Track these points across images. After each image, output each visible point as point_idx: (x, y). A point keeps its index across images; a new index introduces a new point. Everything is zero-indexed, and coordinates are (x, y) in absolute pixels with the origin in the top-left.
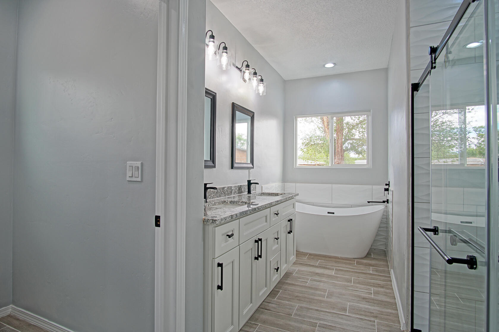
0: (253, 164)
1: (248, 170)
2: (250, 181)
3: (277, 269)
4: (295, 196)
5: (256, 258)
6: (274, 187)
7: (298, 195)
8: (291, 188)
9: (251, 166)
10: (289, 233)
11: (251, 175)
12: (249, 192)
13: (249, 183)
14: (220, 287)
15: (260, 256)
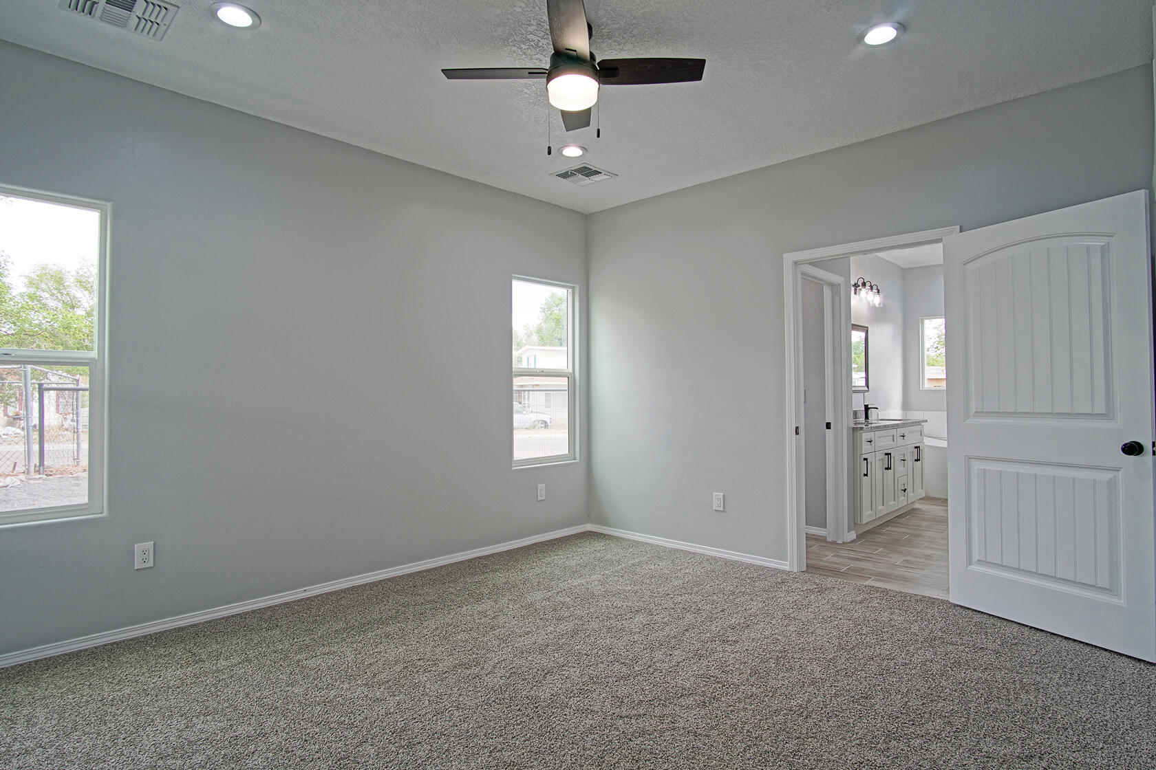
0: (868, 387)
1: (862, 394)
2: (868, 405)
3: (905, 491)
4: (923, 422)
5: (886, 469)
6: (894, 412)
7: (926, 421)
8: (916, 415)
9: (866, 389)
10: (917, 460)
11: (866, 399)
12: (867, 417)
13: (867, 408)
14: (866, 475)
15: (890, 469)
